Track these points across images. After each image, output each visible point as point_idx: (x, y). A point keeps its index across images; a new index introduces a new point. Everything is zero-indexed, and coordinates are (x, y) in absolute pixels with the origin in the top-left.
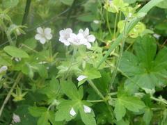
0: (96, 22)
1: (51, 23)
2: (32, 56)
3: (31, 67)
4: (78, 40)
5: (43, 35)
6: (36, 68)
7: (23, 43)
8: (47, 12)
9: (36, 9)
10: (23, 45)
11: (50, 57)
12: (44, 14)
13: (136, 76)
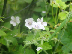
0: (44, 12)
1: (19, 13)
2: (8, 34)
3: (7, 40)
4: (38, 26)
5: (15, 21)
6: (11, 41)
7: (3, 25)
8: (17, 7)
9: (10, 5)
10: (3, 27)
11: (19, 34)
12: (15, 8)
13: (68, 43)
